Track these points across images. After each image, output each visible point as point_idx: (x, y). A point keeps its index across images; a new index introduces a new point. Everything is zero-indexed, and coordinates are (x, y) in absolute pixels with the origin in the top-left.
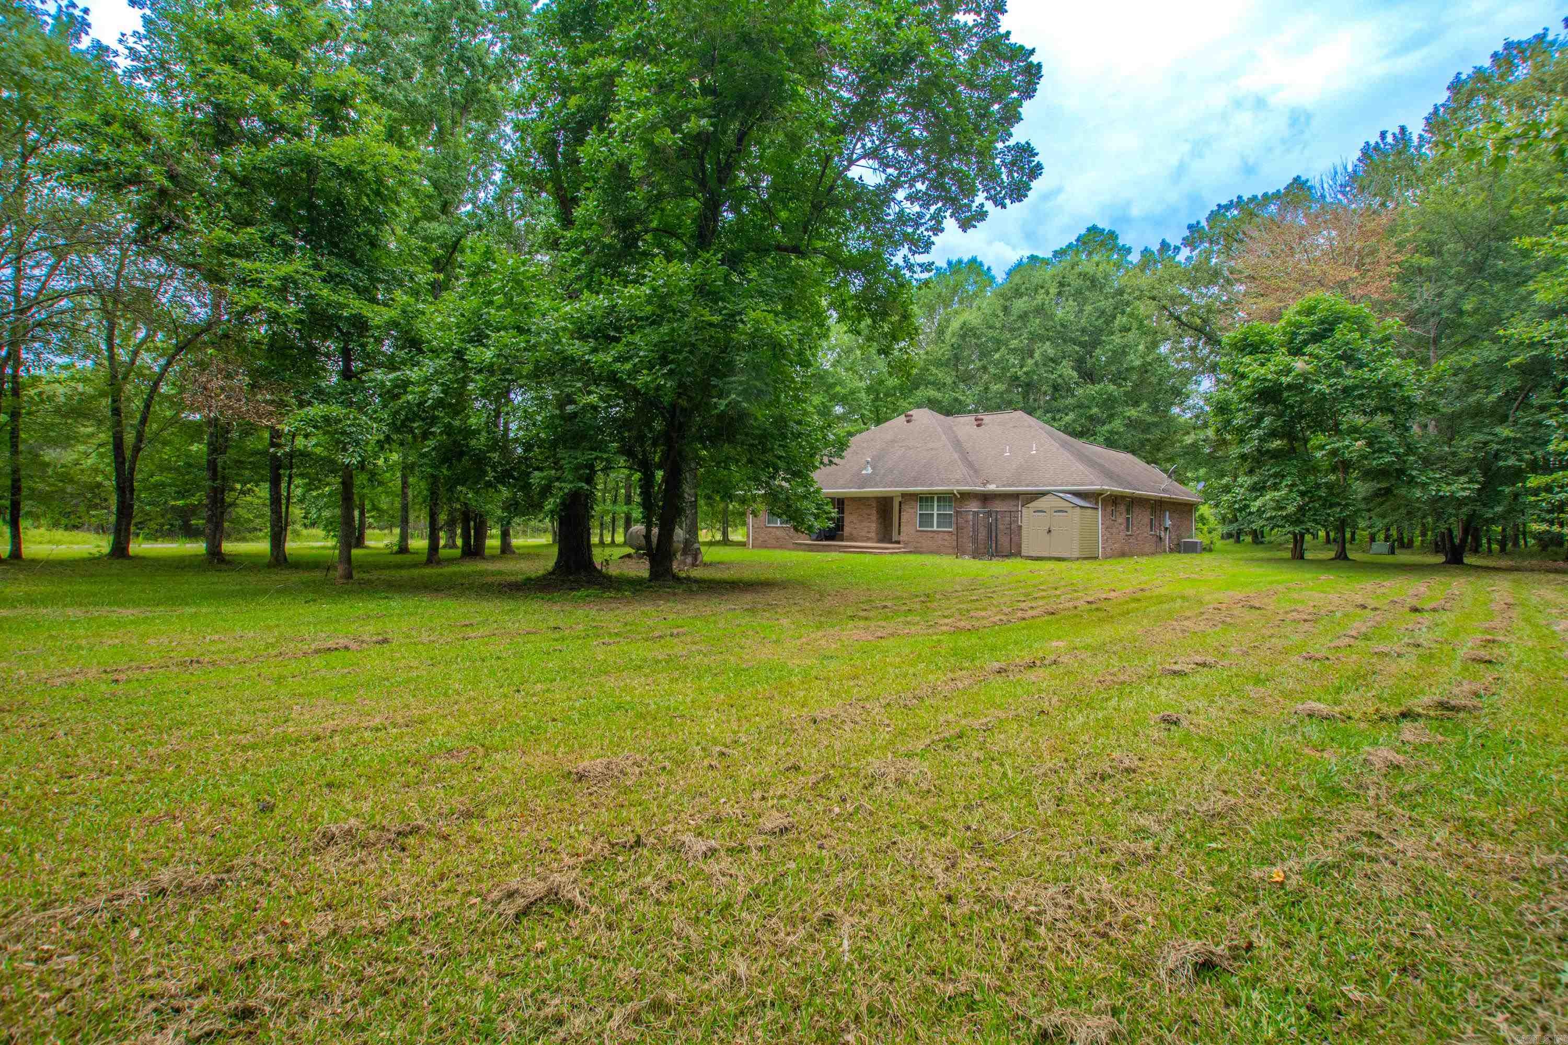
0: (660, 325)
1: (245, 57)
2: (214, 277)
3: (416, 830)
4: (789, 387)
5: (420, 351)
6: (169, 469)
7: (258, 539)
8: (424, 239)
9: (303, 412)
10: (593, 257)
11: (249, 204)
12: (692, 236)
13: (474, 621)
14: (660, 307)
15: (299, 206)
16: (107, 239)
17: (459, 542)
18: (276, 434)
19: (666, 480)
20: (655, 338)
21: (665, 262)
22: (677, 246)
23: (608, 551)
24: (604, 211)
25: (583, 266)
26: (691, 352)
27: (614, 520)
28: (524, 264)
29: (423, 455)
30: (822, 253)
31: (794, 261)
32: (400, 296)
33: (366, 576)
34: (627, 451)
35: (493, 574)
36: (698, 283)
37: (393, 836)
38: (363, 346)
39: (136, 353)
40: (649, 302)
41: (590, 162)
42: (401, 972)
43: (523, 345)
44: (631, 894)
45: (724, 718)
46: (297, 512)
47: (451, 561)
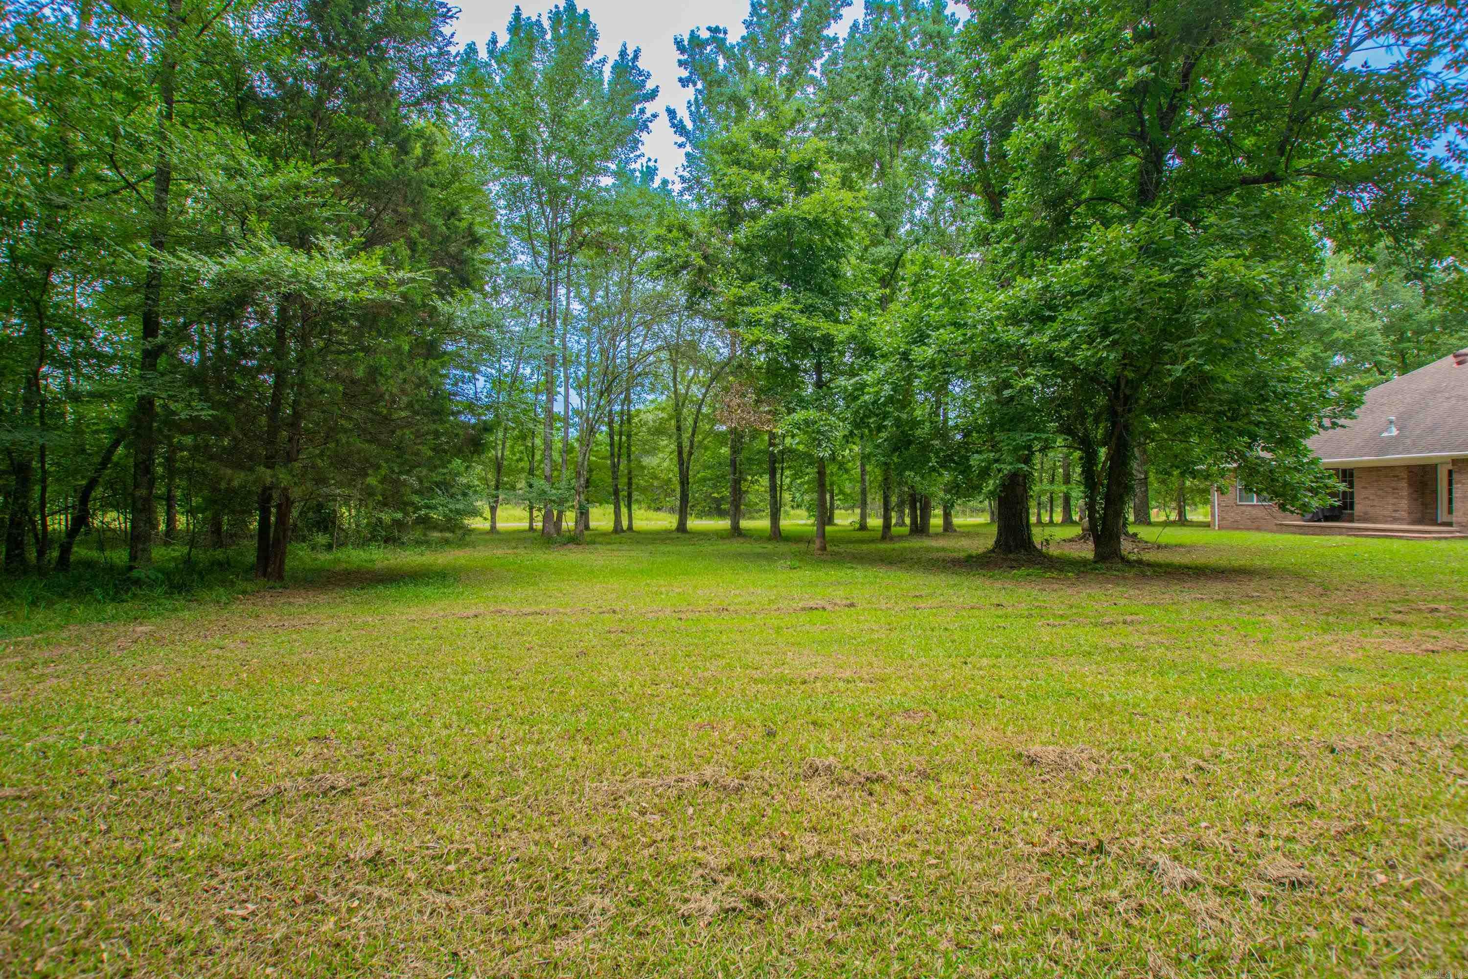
0: (1099, 296)
1: (745, 157)
2: (732, 324)
3: (881, 779)
4: (1267, 340)
5: (874, 357)
6: (709, 468)
7: (762, 517)
8: (873, 262)
9: (789, 418)
10: (1023, 243)
11: (751, 265)
12: (1132, 196)
13: (923, 593)
14: (1099, 277)
15: (783, 258)
16: (672, 310)
17: (908, 521)
18: (773, 436)
19: (1110, 457)
20: (1095, 310)
21: (1102, 229)
22: (1114, 210)
23: (1048, 531)
24: (1033, 195)
25: (1014, 254)
26: (1136, 319)
27: (1051, 500)
28: (959, 264)
29: (878, 446)
30: (1306, 173)
31: (1267, 192)
32: (857, 314)
33: (835, 549)
34: (1066, 430)
35: (938, 550)
36: (1142, 243)
37: (863, 780)
38: (831, 359)
39: (688, 387)
40: (1087, 274)
41: (1017, 152)
42: (871, 909)
43: (960, 339)
44: (1095, 904)
45: (1199, 726)
46: (787, 496)
47: (901, 537)
